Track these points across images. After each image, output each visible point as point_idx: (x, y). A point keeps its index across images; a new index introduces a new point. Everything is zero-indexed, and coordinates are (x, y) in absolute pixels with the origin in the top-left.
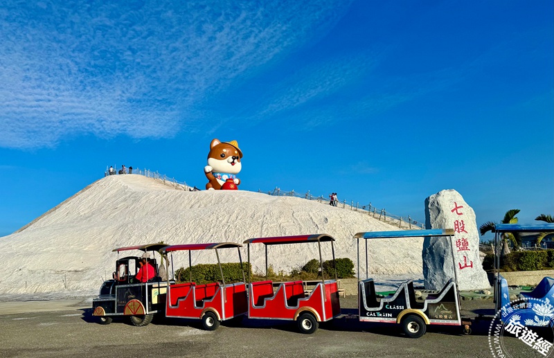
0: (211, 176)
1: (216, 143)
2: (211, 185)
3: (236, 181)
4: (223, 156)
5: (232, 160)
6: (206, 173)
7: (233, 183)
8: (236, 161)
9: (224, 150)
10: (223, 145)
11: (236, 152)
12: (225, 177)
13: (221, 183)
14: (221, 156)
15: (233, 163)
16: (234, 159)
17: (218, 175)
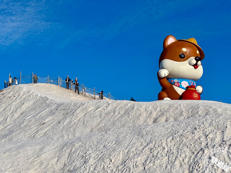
0: (166, 82)
1: (171, 40)
2: (165, 95)
3: (199, 89)
4: (182, 57)
5: (194, 62)
6: (160, 79)
7: (195, 91)
8: (199, 63)
9: (184, 50)
10: (180, 43)
11: (198, 52)
12: (185, 84)
13: (180, 91)
14: (180, 56)
15: (196, 66)
16: (197, 61)
17: (176, 81)
